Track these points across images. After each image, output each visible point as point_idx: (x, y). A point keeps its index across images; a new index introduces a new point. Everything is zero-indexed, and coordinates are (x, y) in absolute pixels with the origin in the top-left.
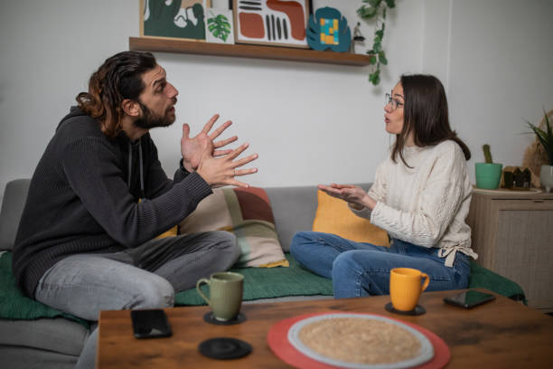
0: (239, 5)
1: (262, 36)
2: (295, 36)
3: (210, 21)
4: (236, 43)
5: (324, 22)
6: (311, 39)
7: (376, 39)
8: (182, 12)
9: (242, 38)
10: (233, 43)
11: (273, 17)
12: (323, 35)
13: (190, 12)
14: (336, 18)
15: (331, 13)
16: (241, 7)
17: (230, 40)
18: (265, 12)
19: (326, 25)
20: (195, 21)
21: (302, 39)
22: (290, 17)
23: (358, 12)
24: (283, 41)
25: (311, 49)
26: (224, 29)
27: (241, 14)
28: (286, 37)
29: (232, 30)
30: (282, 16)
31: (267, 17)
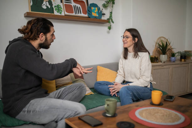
0: (64, 1)
1: (73, 13)
2: (84, 13)
3: (55, 7)
4: (65, 15)
5: (93, 8)
6: (89, 14)
7: (110, 15)
8: (44, 3)
9: (66, 13)
10: (64, 15)
11: (76, 6)
12: (93, 13)
13: (47, 3)
14: (96, 7)
15: (95, 5)
16: (65, 2)
17: (63, 14)
18: (73, 4)
19: (93, 9)
20: (49, 7)
21: (86, 14)
22: (81, 6)
23: (102, 5)
24: (80, 15)
25: (89, 17)
26: (60, 10)
27: (65, 4)
28: (81, 13)
29: (63, 10)
30: (79, 6)
31: (74, 6)
